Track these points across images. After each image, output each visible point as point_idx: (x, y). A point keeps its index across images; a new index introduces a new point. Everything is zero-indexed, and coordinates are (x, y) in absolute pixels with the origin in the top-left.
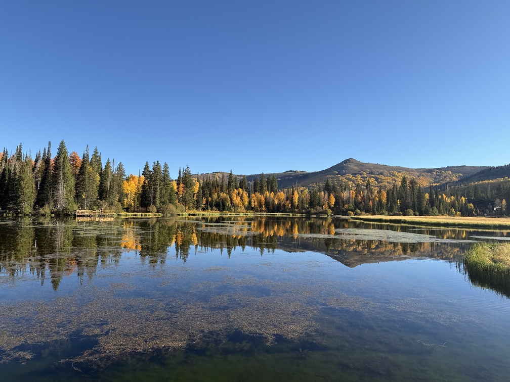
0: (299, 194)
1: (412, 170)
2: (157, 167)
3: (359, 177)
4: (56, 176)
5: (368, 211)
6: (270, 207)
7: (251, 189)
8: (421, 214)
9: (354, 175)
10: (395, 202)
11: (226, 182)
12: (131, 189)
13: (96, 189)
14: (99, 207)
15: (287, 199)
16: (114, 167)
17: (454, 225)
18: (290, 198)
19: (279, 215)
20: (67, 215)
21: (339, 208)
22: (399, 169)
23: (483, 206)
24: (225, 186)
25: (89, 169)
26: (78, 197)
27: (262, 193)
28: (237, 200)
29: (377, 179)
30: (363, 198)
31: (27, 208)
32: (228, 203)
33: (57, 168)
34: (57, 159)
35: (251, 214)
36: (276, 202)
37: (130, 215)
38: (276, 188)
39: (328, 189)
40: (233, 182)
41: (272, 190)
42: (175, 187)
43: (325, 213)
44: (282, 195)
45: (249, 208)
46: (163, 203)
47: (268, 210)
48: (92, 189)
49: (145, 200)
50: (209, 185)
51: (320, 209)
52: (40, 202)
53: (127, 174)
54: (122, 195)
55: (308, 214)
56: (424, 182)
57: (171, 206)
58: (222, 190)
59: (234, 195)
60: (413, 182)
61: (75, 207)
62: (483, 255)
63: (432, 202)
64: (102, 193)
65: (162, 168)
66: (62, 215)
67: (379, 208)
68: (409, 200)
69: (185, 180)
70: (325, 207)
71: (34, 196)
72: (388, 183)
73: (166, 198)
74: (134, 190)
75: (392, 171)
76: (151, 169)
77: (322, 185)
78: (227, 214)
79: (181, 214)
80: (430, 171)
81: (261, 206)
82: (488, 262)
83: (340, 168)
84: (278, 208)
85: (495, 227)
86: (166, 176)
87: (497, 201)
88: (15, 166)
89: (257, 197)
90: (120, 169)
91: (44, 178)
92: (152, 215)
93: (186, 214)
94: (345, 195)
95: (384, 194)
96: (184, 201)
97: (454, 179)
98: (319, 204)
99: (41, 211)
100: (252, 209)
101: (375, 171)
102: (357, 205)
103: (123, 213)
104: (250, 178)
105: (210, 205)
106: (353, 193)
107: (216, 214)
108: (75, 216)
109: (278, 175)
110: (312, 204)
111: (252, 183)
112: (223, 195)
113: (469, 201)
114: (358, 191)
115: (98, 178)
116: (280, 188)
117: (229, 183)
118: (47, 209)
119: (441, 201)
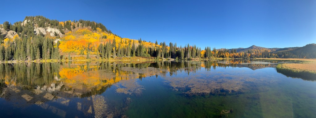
0: (242, 53)
1: (267, 48)
2: (208, 48)
3: (256, 50)
4: (187, 51)
5: (257, 58)
6: (235, 57)
7: (230, 52)
8: (269, 58)
9: (255, 49)
10: (263, 55)
11: (224, 51)
12: (203, 53)
13: (195, 54)
14: (196, 57)
15: (239, 55)
16: (199, 48)
17: (275, 60)
18: (240, 55)
19: (237, 59)
20: (190, 59)
21: (251, 57)
22: (264, 48)
23: (280, 56)
24: (224, 52)
25: (194, 49)
26: (192, 55)
27: (233, 53)
28: (227, 55)
29: (260, 50)
30: (257, 55)
31: (183, 58)
32: (225, 56)
33: (188, 49)
34: (187, 48)
35: (230, 59)
36: (236, 55)
37: (202, 59)
38: (236, 52)
39: (249, 52)
40: (226, 51)
41: (235, 53)
42: (212, 52)
43: (248, 58)
44: (238, 54)
45: (230, 57)
46: (209, 56)
47: (234, 58)
48: (194, 54)
49: (205, 56)
50: (220, 52)
51: (247, 57)
52: (185, 57)
53: (202, 50)
54: (201, 55)
55: (244, 58)
56: (269, 51)
57: (211, 57)
58: (223, 53)
59: (226, 54)
60: (267, 51)
61: (191, 58)
62: (280, 66)
63: (271, 55)
64: (197, 55)
65: (209, 48)
66: (189, 59)
67: (260, 57)
68: (266, 55)
69: (214, 51)
70: (248, 57)
71: (184, 56)
72: (262, 51)
73: (210, 55)
74: (203, 54)
75: (263, 48)
76: (207, 48)
77: (247, 51)
78: (224, 59)
79: (214, 59)
80: (270, 49)
81: (233, 57)
82: (280, 68)
83: (252, 47)
84: (237, 57)
85: (282, 60)
86: (210, 50)
87: (282, 55)
88: (180, 50)
89: (232, 54)
90: (200, 49)
91: (185, 52)
92: (207, 59)
93: (215, 59)
94: (253, 54)
95: (261, 53)
96: (214, 56)
97: (275, 51)
98: (247, 56)
99: (185, 59)
100: (231, 57)
101: (259, 48)
102: (255, 56)
103: (201, 59)
104: (230, 50)
105: (220, 57)
106: (254, 53)
107: (222, 59)
108: (191, 60)
109: (237, 49)
110: (245, 56)
111: (230, 51)
112: (223, 54)
113: (278, 55)
114: (255, 53)
115: (195, 51)
116: (237, 52)
117: (225, 51)
118: (186, 58)
119: (272, 55)
